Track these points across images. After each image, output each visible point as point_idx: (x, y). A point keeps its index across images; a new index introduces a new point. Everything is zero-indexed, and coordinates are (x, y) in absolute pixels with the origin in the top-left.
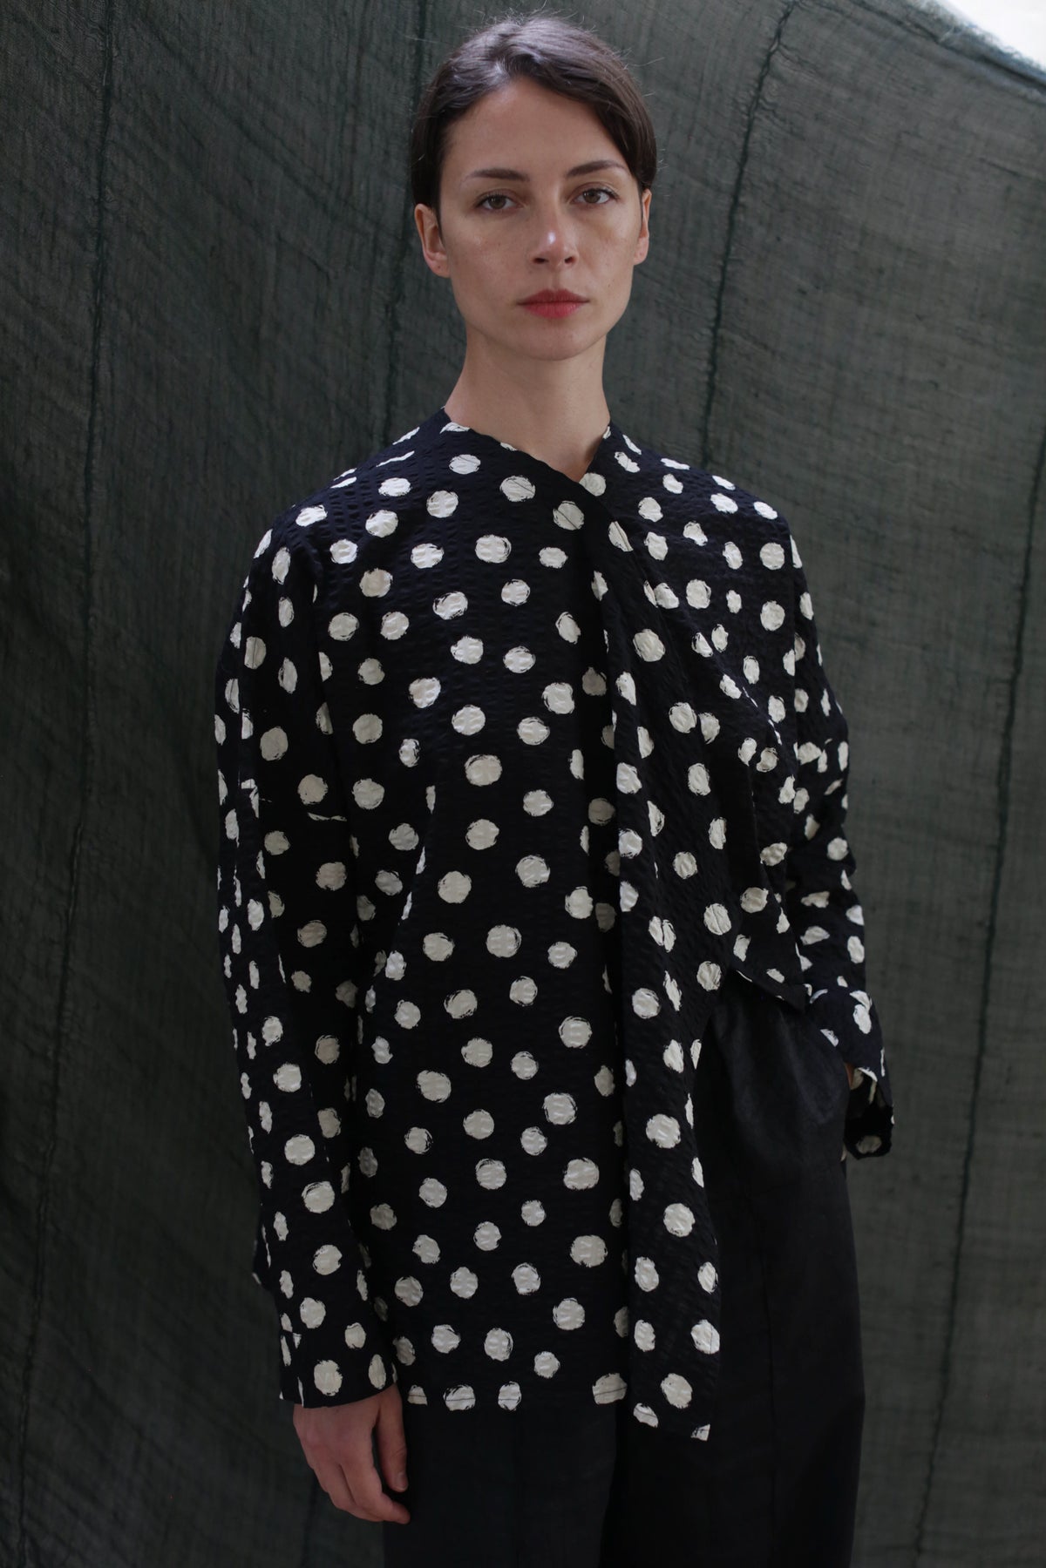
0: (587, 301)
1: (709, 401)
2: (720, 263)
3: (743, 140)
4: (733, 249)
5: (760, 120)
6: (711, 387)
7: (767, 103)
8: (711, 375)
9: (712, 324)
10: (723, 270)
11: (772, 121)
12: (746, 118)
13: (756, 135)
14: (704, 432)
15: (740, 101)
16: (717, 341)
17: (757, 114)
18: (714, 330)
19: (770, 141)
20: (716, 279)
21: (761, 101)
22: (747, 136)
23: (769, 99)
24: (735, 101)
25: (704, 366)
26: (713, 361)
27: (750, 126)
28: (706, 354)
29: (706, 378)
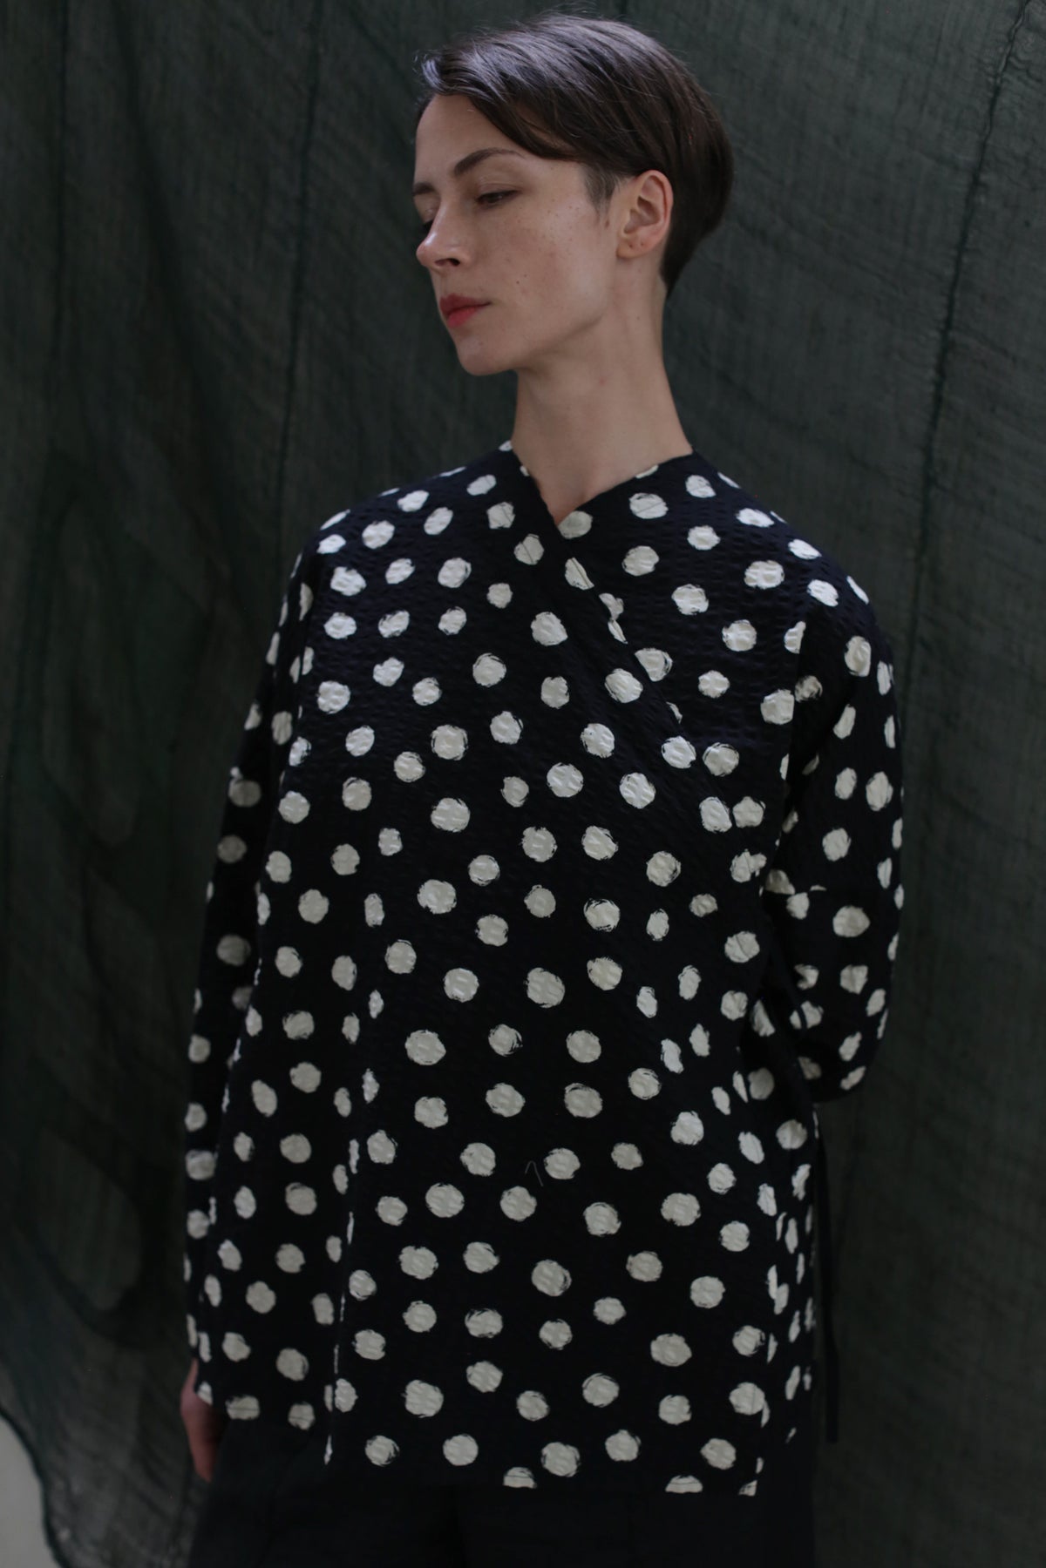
0: (488, 304)
1: (935, 417)
2: (954, 253)
3: (987, 107)
4: (971, 237)
5: (1008, 81)
6: (938, 400)
7: (1019, 61)
8: (939, 386)
9: (942, 326)
10: (958, 262)
11: (1026, 83)
12: (991, 80)
13: (1004, 100)
14: (927, 452)
15: (986, 61)
16: (947, 347)
17: (1006, 75)
18: (944, 333)
19: (1021, 107)
20: (949, 272)
21: (1012, 60)
22: (993, 102)
23: (1022, 56)
24: (979, 61)
25: (931, 374)
26: (941, 370)
27: (997, 91)
28: (933, 360)
29: (931, 389)
